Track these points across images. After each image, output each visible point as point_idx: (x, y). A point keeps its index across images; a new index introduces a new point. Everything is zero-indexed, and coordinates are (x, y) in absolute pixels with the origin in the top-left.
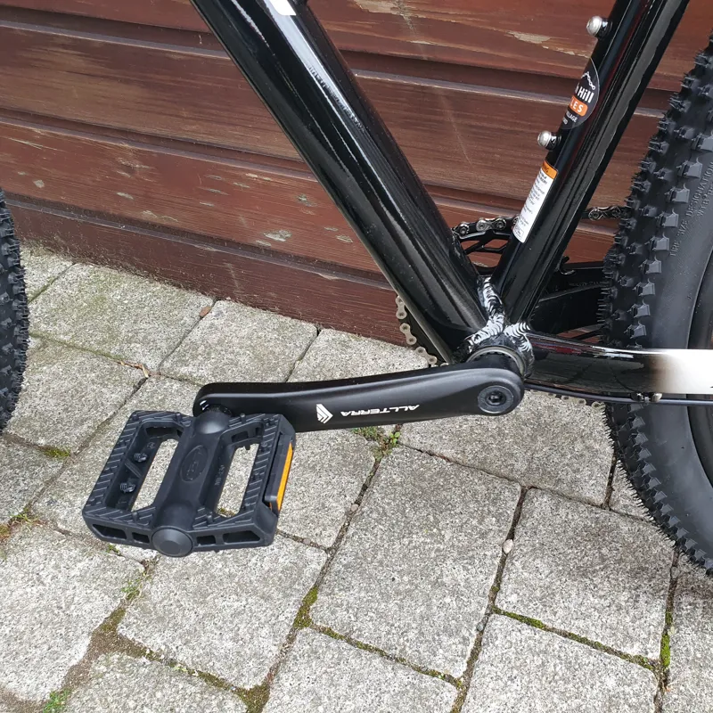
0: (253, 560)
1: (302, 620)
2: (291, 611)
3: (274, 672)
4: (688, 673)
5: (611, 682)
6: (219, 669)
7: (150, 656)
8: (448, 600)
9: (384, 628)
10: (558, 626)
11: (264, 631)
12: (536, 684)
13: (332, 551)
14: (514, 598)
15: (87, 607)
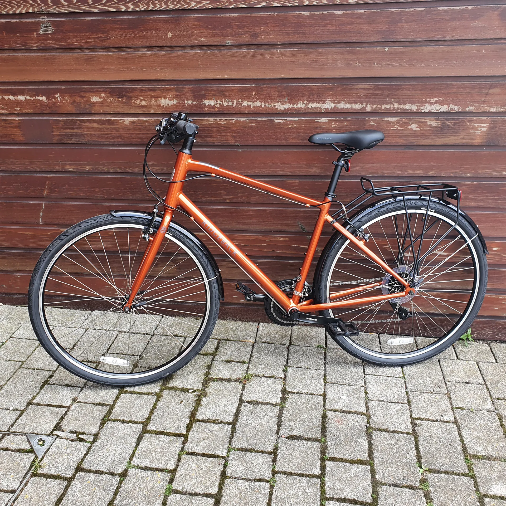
0: (308, 374)
1: (325, 382)
2: (322, 381)
3: (324, 391)
4: (409, 377)
5: (395, 381)
6: (313, 392)
7: (296, 393)
8: (355, 374)
9: (344, 381)
10: (380, 375)
11: (319, 385)
12: (379, 384)
13: (325, 370)
14: (369, 372)
15: (276, 388)
